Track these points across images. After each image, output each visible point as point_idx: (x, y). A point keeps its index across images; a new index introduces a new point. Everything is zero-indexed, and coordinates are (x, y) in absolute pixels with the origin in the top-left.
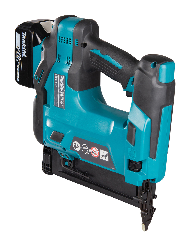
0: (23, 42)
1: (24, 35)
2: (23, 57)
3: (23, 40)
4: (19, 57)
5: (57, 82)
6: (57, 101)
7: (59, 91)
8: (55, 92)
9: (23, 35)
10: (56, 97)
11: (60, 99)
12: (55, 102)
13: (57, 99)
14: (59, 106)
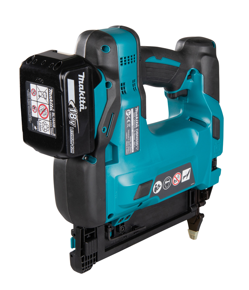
0: (80, 88)
1: (82, 78)
2: (80, 111)
3: (80, 85)
4: (74, 115)
5: (130, 119)
6: (131, 145)
7: (132, 131)
8: (127, 135)
9: (79, 79)
10: (129, 140)
11: (134, 141)
12: (128, 149)
13: (131, 143)
14: (133, 151)
